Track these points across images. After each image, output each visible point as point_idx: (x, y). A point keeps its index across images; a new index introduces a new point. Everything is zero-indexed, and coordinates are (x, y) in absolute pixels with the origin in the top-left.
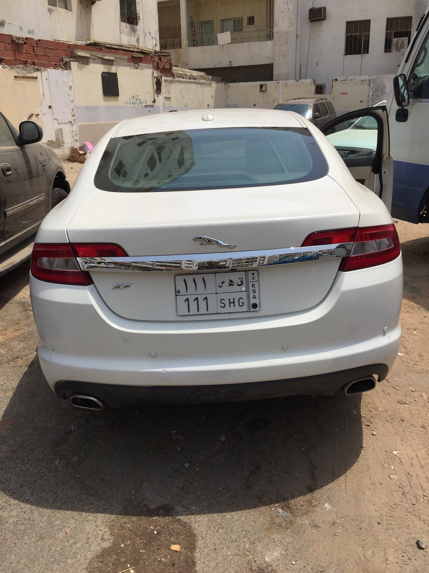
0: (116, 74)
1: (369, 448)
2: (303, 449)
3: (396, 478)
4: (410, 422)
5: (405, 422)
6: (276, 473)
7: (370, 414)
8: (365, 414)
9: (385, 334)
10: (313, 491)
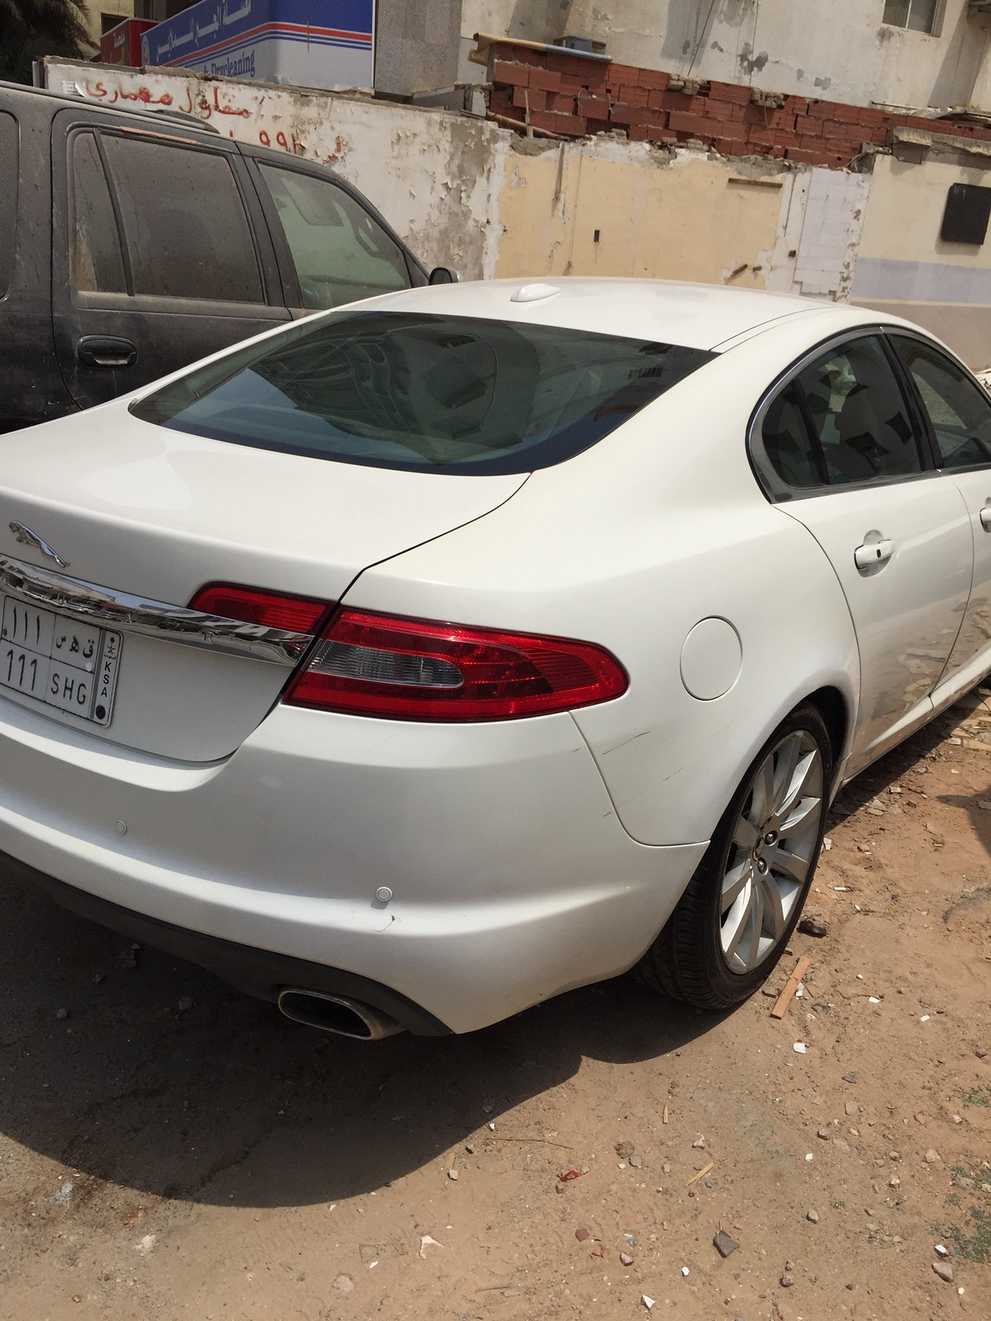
1: (397, 1194)
2: (282, 1112)
3: (346, 1289)
4: (573, 1204)
5: (560, 1195)
6: (167, 1122)
7: (515, 1132)
8: (505, 1125)
9: (380, 904)
10: (170, 1198)
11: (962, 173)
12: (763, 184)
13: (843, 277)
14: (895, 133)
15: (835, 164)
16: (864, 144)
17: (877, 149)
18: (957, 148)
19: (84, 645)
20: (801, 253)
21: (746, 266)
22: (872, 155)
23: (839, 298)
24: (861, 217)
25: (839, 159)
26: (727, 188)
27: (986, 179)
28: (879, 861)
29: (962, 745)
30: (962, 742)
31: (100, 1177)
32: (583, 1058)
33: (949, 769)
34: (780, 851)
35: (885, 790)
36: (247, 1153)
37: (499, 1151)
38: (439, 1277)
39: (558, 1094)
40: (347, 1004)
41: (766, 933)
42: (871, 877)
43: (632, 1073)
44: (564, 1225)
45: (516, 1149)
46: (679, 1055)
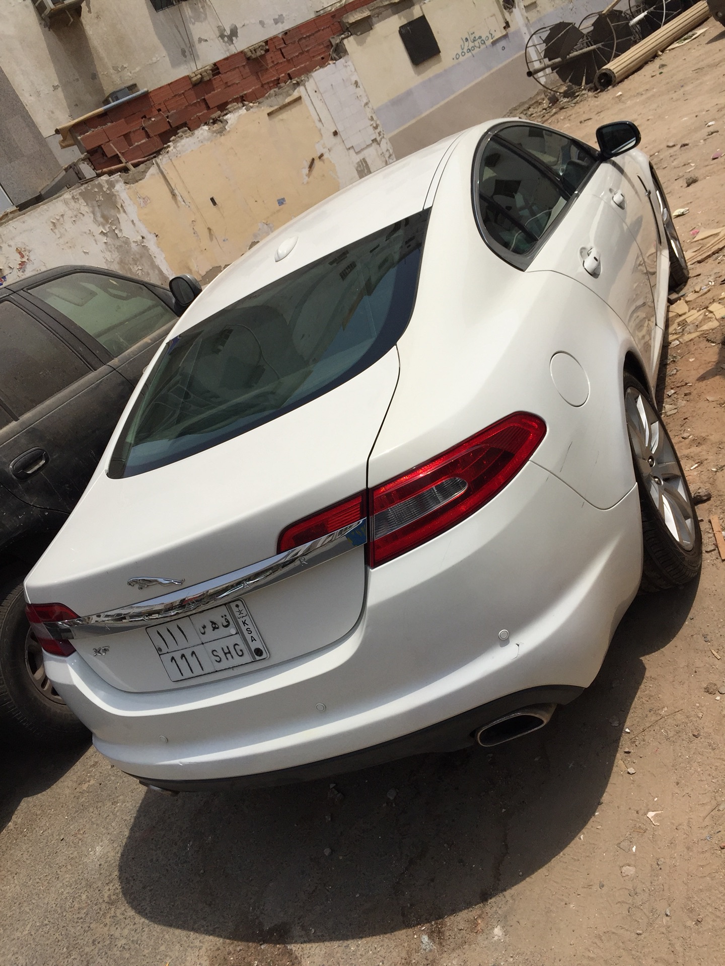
0: (423, 18)
1: (610, 804)
2: (504, 810)
3: (632, 873)
4: (711, 737)
5: (699, 738)
6: (445, 863)
7: (643, 724)
8: (634, 725)
9: (505, 642)
10: (486, 900)
11: (400, 18)
12: (289, 104)
13: (374, 127)
14: (345, 21)
15: (323, 63)
16: (331, 40)
17: (340, 37)
18: (386, 5)
19: (220, 621)
20: (340, 130)
21: (313, 159)
22: (340, 42)
23: (381, 141)
24: (359, 84)
25: (323, 58)
26: (270, 120)
27: (416, 12)
28: (702, 436)
29: (681, 343)
30: (679, 341)
31: (437, 919)
32: (641, 658)
33: (688, 361)
34: (660, 466)
35: (665, 397)
36: (506, 846)
37: (644, 740)
38: (676, 829)
39: (646, 689)
40: (519, 714)
41: (686, 518)
42: (705, 448)
43: (676, 647)
44: (717, 751)
45: (652, 732)
46: (693, 619)
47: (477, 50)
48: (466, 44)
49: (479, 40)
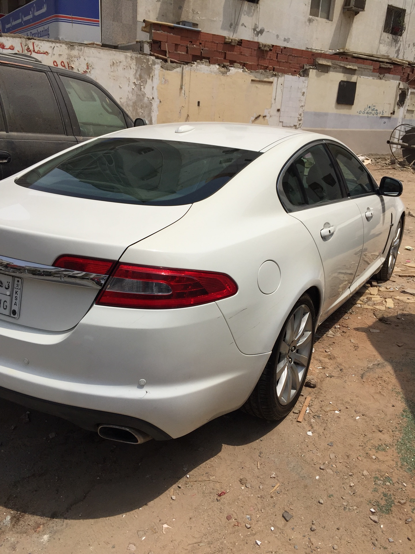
0: (355, 83)
1: (151, 508)
2: (98, 478)
3: (133, 550)
4: (224, 505)
5: (219, 502)
6: (49, 486)
7: (198, 478)
8: (193, 475)
9: (141, 386)
10: (53, 518)
11: (344, 76)
12: (265, 82)
13: (299, 119)
14: (317, 61)
15: (294, 73)
16: (305, 65)
17: (310, 67)
18: (341, 66)
19: (5, 284)
20: (282, 110)
21: (260, 116)
22: (308, 69)
23: (298, 128)
24: (305, 94)
25: (295, 71)
26: (251, 83)
27: (354, 79)
28: (334, 355)
29: (361, 307)
30: (361, 306)
31: (22, 512)
32: (223, 445)
33: (357, 317)
34: (297, 354)
35: (333, 327)
36: (85, 497)
37: (192, 486)
38: (172, 541)
39: (214, 461)
40: (128, 430)
41: (293, 388)
42: (331, 362)
43: (243, 449)
44: (221, 514)
45: (199, 485)
46: (262, 441)
47: (371, 115)
48: (368, 109)
49: (376, 112)
